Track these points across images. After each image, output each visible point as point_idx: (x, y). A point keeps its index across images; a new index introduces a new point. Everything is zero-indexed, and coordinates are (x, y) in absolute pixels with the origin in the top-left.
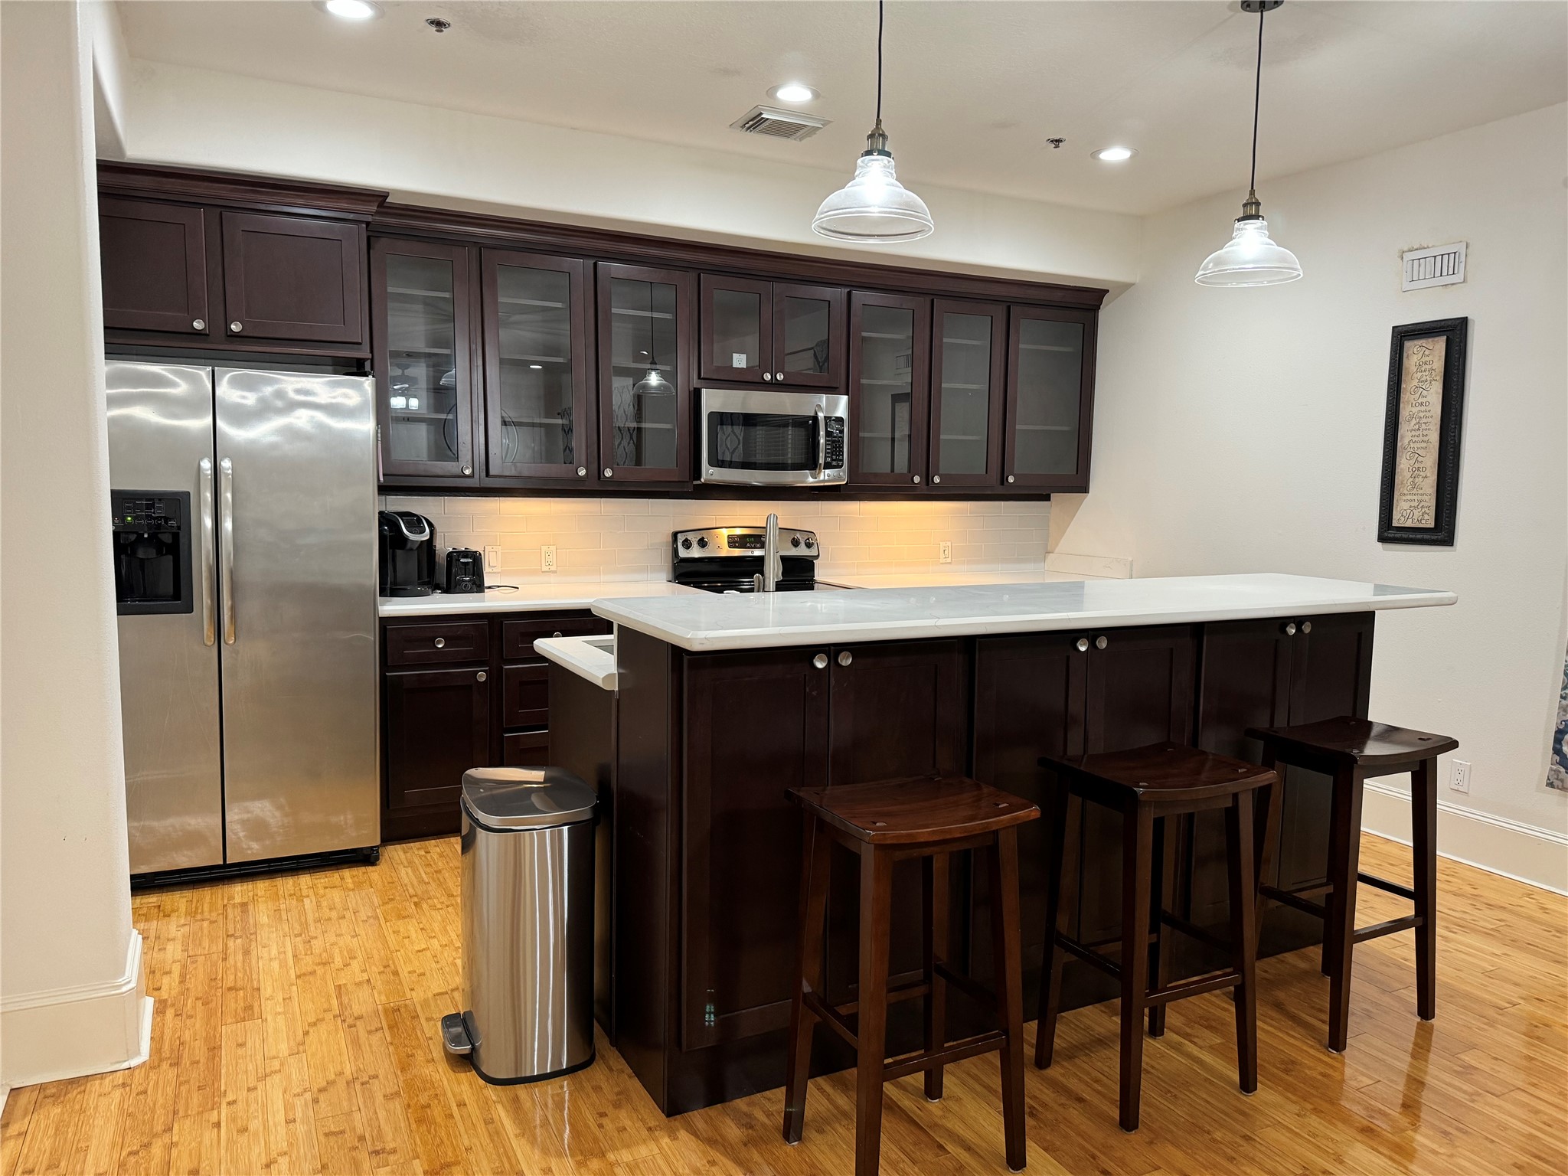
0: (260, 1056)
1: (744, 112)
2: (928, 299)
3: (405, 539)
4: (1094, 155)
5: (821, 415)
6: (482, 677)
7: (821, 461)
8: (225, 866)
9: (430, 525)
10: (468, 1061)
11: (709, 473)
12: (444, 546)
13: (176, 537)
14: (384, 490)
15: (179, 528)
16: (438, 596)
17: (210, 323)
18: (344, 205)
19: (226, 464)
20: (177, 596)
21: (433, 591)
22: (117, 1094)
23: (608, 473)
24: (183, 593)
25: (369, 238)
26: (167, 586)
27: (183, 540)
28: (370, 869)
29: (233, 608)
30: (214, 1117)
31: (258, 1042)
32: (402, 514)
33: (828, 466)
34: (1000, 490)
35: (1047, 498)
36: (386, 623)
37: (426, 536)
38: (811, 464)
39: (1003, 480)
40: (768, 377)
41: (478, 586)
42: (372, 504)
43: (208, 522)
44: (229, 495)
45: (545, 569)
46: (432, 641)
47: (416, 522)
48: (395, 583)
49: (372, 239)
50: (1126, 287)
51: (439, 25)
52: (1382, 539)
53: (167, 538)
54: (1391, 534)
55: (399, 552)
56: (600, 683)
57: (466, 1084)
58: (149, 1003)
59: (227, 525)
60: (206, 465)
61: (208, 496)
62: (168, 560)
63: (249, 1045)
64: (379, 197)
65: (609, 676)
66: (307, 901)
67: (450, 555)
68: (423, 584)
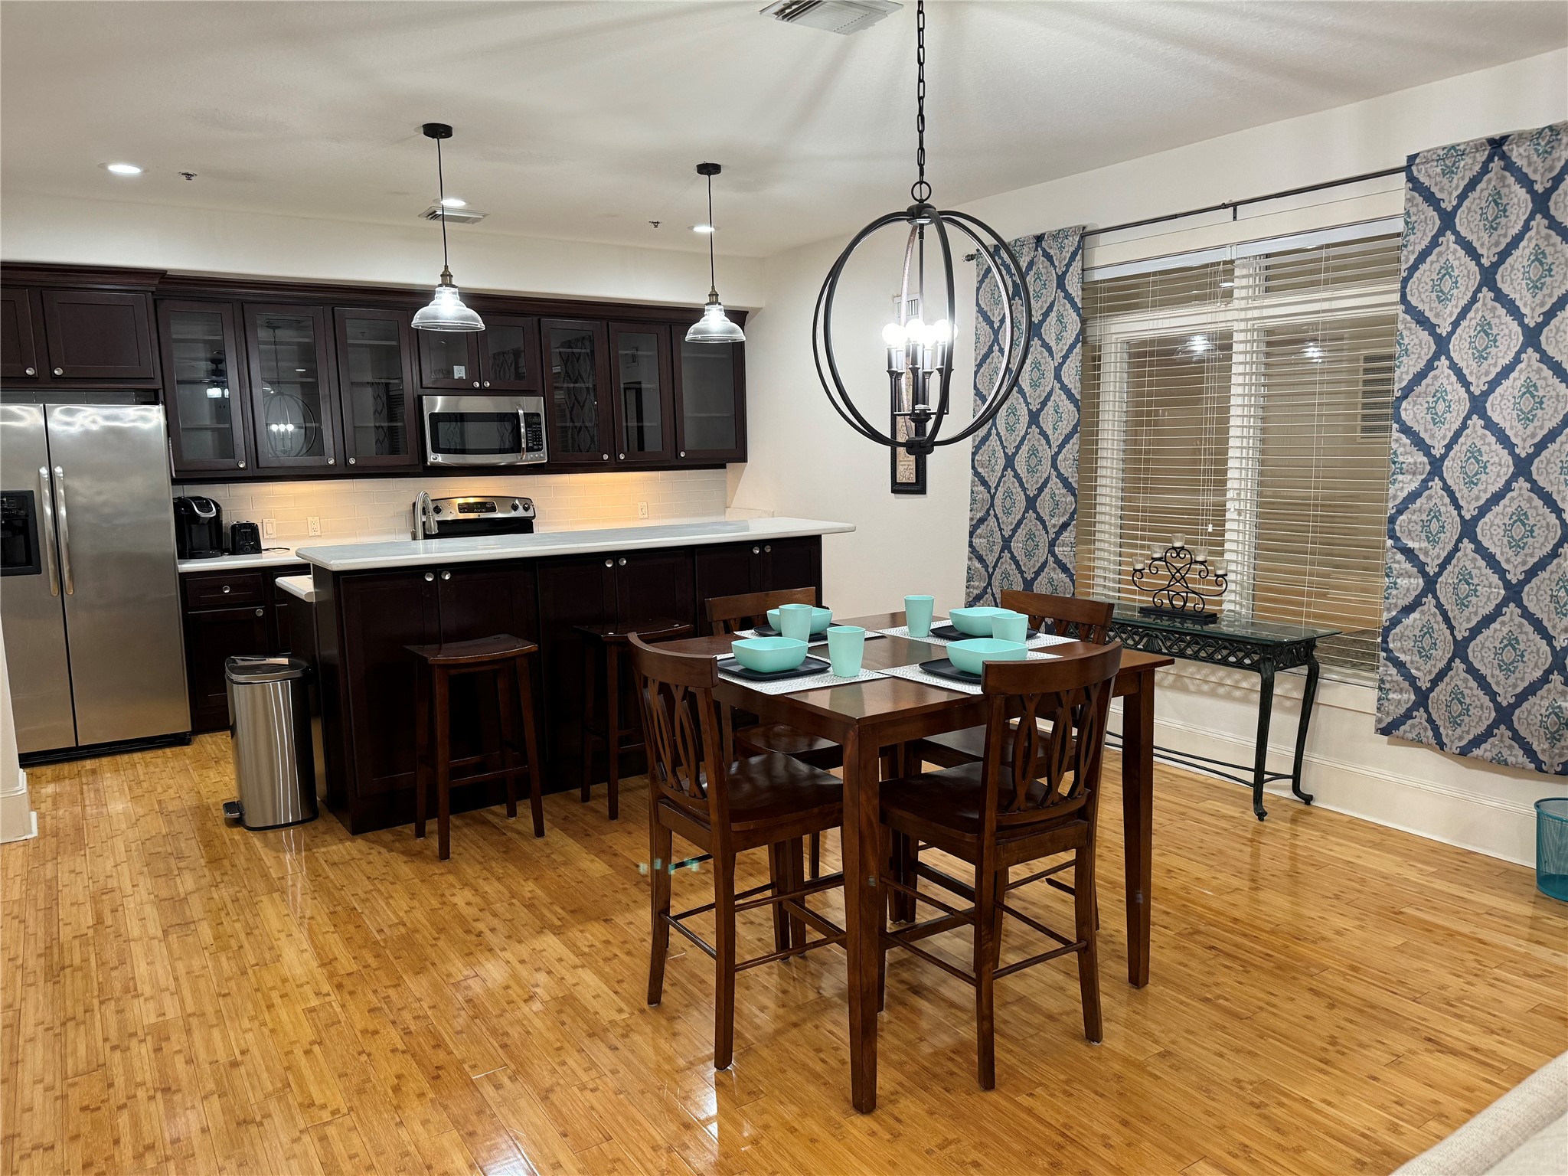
0: (108, 830)
1: (426, 208)
2: (605, 323)
3: (198, 517)
4: (691, 228)
5: (521, 412)
6: (260, 613)
7: (524, 446)
8: (77, 748)
9: (217, 505)
10: (238, 822)
11: (435, 458)
12: (229, 519)
13: (25, 522)
14: (175, 482)
15: (27, 516)
16: (226, 557)
17: (39, 370)
18: (134, 281)
19: (58, 470)
20: (29, 562)
21: (222, 554)
22: (21, 850)
23: (352, 461)
24: (34, 558)
25: (155, 301)
26: (21, 556)
27: (31, 525)
28: (185, 747)
29: (71, 571)
30: (82, 852)
31: (107, 825)
32: (194, 499)
33: (529, 449)
34: (675, 463)
35: (724, 467)
36: (185, 576)
37: (213, 514)
38: (516, 448)
39: (677, 455)
40: (477, 385)
41: (257, 549)
42: (169, 494)
43: (48, 511)
44: (62, 491)
45: (311, 534)
46: (220, 589)
47: (205, 504)
48: (192, 549)
49: (158, 302)
50: (758, 310)
51: (189, 176)
52: (893, 491)
53: (18, 523)
54: (897, 487)
55: (194, 526)
56: (303, 598)
57: (237, 834)
58: (34, 814)
59: (63, 512)
60: (44, 471)
61: (47, 492)
62: (21, 539)
63: (101, 826)
64: (161, 275)
65: (309, 594)
66: (138, 766)
67: (234, 527)
68: (212, 548)
